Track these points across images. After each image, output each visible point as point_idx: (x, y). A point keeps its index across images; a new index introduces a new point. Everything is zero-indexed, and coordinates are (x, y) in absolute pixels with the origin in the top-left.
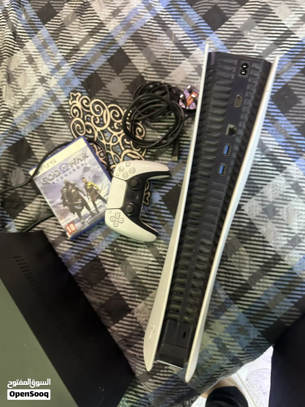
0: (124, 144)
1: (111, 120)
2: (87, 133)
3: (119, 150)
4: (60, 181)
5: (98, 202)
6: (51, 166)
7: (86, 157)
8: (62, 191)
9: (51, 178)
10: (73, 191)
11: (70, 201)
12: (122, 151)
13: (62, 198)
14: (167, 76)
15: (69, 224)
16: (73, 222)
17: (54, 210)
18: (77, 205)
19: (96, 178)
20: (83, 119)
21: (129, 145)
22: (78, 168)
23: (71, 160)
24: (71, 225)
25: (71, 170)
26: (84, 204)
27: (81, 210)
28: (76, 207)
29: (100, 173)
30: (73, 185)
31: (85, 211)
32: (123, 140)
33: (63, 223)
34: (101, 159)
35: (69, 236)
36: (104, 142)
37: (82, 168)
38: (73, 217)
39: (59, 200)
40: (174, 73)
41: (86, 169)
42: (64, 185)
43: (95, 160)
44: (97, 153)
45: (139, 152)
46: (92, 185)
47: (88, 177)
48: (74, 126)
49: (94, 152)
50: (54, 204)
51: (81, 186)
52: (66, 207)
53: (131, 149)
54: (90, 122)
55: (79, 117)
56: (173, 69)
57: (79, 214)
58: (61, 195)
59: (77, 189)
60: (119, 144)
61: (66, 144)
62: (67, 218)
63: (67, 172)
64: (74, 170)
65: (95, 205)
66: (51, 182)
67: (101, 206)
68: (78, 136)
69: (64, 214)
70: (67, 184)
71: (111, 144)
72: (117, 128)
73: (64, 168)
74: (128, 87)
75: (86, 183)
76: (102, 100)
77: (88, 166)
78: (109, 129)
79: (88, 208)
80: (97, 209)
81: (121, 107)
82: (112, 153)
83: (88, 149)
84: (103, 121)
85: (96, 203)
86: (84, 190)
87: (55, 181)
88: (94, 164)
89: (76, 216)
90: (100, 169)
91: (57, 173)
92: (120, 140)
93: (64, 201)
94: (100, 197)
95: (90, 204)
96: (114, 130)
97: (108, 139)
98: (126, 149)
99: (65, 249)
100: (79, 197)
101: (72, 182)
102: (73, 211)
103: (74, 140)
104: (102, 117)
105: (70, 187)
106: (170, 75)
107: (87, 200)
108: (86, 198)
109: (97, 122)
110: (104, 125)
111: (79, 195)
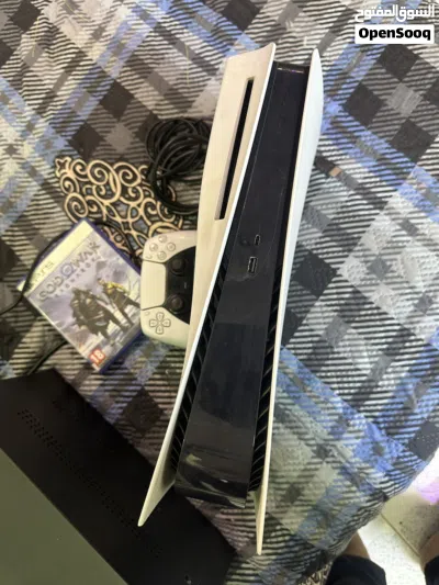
0: (149, 216)
1: (123, 186)
2: (90, 212)
3: (143, 226)
4: (64, 292)
5: (129, 309)
6: (47, 272)
7: (95, 247)
8: (71, 305)
9: (51, 289)
10: (88, 301)
11: (87, 317)
12: (149, 227)
13: (75, 315)
14: (190, 107)
15: (93, 352)
16: (98, 347)
17: (66, 336)
18: (99, 320)
19: (118, 275)
20: (81, 193)
21: (157, 215)
22: (88, 265)
23: (75, 257)
24: (97, 353)
25: (78, 271)
26: (109, 317)
27: (106, 327)
28: (98, 324)
29: (122, 266)
30: (86, 293)
31: (112, 327)
32: (146, 212)
33: (84, 351)
34: (119, 245)
35: (97, 369)
36: (118, 219)
37: (94, 265)
38: (96, 339)
39: (71, 320)
40: (198, 101)
41: (100, 265)
42: (73, 296)
43: (110, 249)
44: (112, 238)
45: (173, 223)
46: (114, 287)
47: (106, 275)
48: (69, 205)
49: (106, 237)
50: (64, 326)
51: (98, 291)
52: (83, 328)
53: (161, 220)
54: (92, 194)
55: (75, 191)
56: (197, 96)
57: (105, 334)
58: (71, 312)
59: (93, 297)
60: (141, 218)
61: (64, 234)
62: (88, 343)
63: (73, 276)
64: (83, 270)
65: (125, 315)
66: (52, 295)
67: (134, 315)
68: (79, 219)
69: (82, 339)
70: (77, 293)
71: (130, 220)
72: (133, 195)
73: (68, 270)
74: (137, 135)
75: (105, 285)
76: (103, 160)
77: (103, 259)
78: (122, 199)
79: (116, 321)
80: (129, 320)
81: (132, 164)
82: (134, 233)
83: (97, 235)
84: (110, 190)
85: (127, 310)
86: (105, 297)
87: (58, 292)
88: (110, 256)
89: (101, 337)
90: (122, 261)
91: (59, 280)
92: (141, 211)
93: (78, 320)
94: (130, 302)
95: (118, 315)
96: (130, 199)
97: (123, 213)
98: (153, 222)
99: (94, 388)
100: (99, 308)
101: (83, 288)
102: (95, 330)
103: (73, 226)
104: (108, 183)
105: (83, 297)
106: (194, 104)
107: (112, 311)
108: (109, 308)
109: (103, 193)
110: (113, 195)
111: (99, 305)
